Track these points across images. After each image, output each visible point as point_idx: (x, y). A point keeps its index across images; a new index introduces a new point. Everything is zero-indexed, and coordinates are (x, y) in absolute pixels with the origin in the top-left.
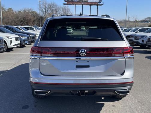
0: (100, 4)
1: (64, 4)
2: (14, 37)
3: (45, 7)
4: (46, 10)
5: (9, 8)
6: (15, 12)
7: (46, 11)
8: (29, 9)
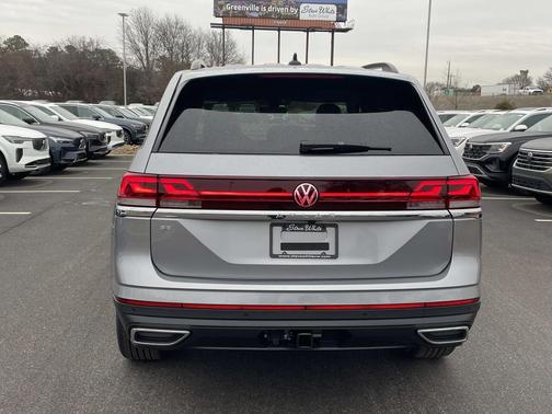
1: (213, 25)
2: (28, 139)
3: (146, 35)
4: (150, 45)
5: (12, 36)
6: (36, 51)
7: (150, 50)
8: (88, 40)
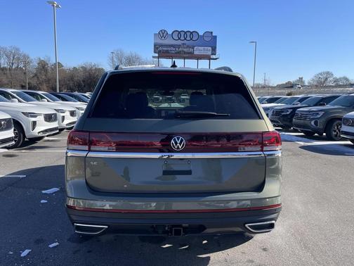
0: (214, 57)
1: (154, 57)
